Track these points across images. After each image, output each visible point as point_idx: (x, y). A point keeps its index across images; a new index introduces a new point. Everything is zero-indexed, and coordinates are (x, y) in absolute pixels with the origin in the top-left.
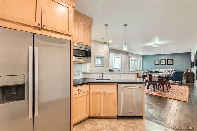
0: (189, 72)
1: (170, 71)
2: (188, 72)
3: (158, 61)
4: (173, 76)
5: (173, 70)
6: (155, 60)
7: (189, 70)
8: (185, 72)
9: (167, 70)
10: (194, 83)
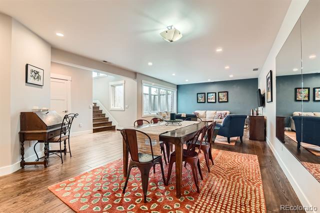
0: (255, 115)
1: (223, 115)
2: (253, 116)
3: (203, 95)
4: (224, 126)
5: (228, 112)
6: (198, 94)
7: (255, 112)
8: (248, 117)
9: (218, 112)
10: (265, 140)
